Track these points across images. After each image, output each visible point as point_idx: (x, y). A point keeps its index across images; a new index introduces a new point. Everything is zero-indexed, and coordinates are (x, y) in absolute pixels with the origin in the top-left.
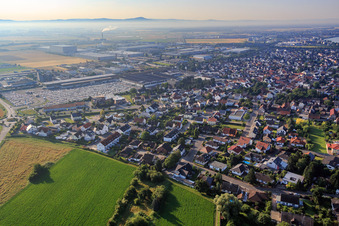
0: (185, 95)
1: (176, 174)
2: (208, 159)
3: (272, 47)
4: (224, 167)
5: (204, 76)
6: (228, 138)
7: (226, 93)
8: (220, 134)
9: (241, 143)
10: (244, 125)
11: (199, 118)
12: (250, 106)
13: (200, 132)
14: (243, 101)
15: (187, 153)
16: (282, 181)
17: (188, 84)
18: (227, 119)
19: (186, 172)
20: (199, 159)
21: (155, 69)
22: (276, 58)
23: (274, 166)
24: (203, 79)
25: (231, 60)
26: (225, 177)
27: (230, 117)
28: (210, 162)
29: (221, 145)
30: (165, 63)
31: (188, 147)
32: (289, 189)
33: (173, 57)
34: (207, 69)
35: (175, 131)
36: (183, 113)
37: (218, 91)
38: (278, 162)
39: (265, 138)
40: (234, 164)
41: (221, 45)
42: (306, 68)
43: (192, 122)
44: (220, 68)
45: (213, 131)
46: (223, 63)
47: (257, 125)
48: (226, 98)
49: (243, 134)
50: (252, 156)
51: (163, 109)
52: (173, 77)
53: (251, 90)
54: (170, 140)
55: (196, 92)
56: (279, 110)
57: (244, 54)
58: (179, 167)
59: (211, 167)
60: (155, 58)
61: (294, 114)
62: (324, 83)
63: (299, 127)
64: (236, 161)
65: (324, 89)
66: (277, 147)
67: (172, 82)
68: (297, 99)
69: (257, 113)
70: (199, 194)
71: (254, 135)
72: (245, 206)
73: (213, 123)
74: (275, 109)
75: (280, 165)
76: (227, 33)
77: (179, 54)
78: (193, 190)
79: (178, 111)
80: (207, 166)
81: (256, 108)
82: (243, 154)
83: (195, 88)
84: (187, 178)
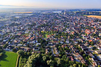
0: (11, 28)
1: (7, 49)
2: (17, 44)
3: (39, 14)
4: (21, 45)
5: (18, 22)
6: (24, 38)
7: (24, 26)
8: (21, 37)
9: (27, 39)
10: (28, 34)
11: (16, 33)
12: (31, 29)
13: (16, 37)
14: (29, 28)
15: (11, 43)
16: (36, 45)
17: (13, 25)
18: (24, 33)
20: (14, 44)
21: (2, 21)
22: (40, 17)
23: (34, 42)
24: (18, 23)
25: (27, 17)
26: (21, 47)
27: (25, 32)
28: (18, 44)
29: (21, 40)
30: (6, 19)
31: (11, 42)
32: (37, 47)
33: (9, 17)
34: (20, 20)
35: (7, 38)
36: (11, 33)
37: (22, 26)
39: (33, 36)
40: (24, 44)
41: (25, 13)
42: (46, 19)
43: (13, 35)
44: (24, 20)
45: (19, 36)
46: (25, 18)
47: (32, 34)
48: (24, 28)
49: (28, 36)
50: (29, 41)
51: (4, 33)
52: (8, 23)
53: (32, 25)
54: (5, 41)
55: (15, 27)
56: (38, 29)
57: (31, 16)
58: (8, 47)
59: (18, 45)
60: (2, 17)
61: (41, 30)
62: (50, 22)
63: (42, 33)
64: (24, 43)
65: (49, 24)
66: (36, 38)
67: (7, 24)
68: (42, 26)
69: (32, 31)
70: (13, 52)
71: (30, 36)
72: (26, 52)
73: (20, 35)
74: (37, 29)
75: (36, 42)
76: (27, 10)
77: (11, 16)
78: (12, 52)
79: (9, 33)
80: (17, 45)
82: (27, 41)
83: (15, 26)
84: (10, 49)
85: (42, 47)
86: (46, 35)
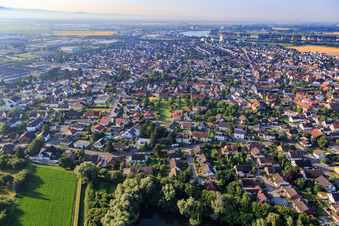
0: (51, 86)
1: (40, 157)
2: (72, 140)
3: (137, 39)
4: (87, 143)
5: (72, 66)
6: (92, 119)
7: (93, 81)
8: (85, 118)
9: (104, 122)
10: (108, 107)
11: (66, 105)
12: (114, 91)
13: (67, 118)
14: (108, 87)
15: (52, 137)
16: (134, 146)
17: (54, 75)
18: (93, 103)
19: (50, 154)
20: (63, 141)
21: (16, 62)
22: (139, 49)
23: (130, 136)
24: (70, 69)
25: (99, 51)
26: (87, 152)
27: (96, 102)
28: (75, 141)
29: (85, 127)
30: (29, 56)
31: (54, 132)
32: (140, 151)
33: (39, 49)
34: (76, 60)
35: (39, 120)
36: (49, 102)
37: (86, 79)
38: (132, 132)
39: (125, 116)
40: (95, 140)
41: (90, 37)
42: (162, 57)
43: (57, 110)
44: (88, 59)
45: (79, 115)
46: (92, 54)
47: (118, 106)
48: (92, 86)
49: (106, 114)
50: (112, 131)
51: (26, 101)
52: (38, 69)
53: (116, 77)
54: (34, 128)
55: (62, 82)
56: (138, 92)
57: (112, 46)
58: (43, 150)
59: (75, 146)
60: (17, 50)
61: (149, 94)
62: (174, 68)
63: (152, 103)
64: (97, 136)
65: (173, 74)
66: (134, 121)
67: (35, 74)
68: (152, 82)
69: (119, 96)
70: (63, 169)
71: (115, 115)
72: (103, 170)
73: (79, 108)
74: (134, 92)
75: (134, 135)
76: (96, 25)
77: (45, 46)
78: (58, 168)
79: (44, 102)
80: (72, 146)
81: (119, 92)
82: (105, 130)
83: (62, 79)
84: (52, 158)
85: (156, 154)
86: (167, 113)
